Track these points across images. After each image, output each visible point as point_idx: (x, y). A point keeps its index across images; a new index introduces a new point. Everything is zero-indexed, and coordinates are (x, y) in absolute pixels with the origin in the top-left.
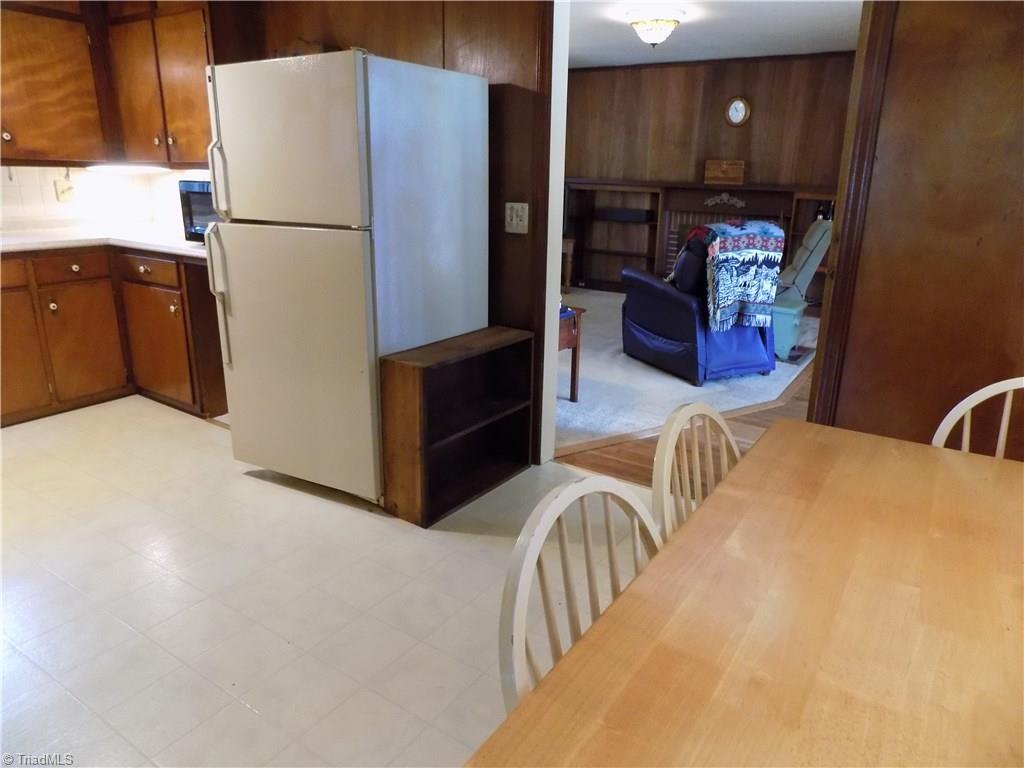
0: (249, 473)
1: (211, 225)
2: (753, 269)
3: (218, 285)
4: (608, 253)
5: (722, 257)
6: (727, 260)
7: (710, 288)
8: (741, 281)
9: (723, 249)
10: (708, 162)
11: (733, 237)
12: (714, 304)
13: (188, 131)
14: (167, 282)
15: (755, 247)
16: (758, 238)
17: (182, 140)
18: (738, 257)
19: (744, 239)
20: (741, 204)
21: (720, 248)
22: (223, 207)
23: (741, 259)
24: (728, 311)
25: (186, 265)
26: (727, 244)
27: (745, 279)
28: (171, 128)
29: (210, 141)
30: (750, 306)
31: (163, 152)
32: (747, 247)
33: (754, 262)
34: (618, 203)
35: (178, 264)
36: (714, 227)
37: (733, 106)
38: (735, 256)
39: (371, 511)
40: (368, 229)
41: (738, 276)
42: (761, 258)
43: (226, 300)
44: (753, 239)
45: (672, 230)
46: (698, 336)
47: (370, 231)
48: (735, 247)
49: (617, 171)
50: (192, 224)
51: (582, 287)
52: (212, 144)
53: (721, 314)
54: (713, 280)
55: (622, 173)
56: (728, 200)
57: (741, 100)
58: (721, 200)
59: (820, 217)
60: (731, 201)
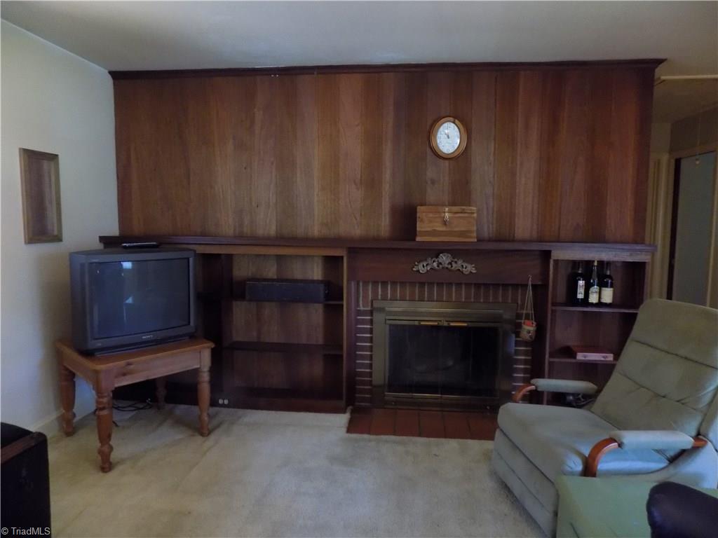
10: (420, 208)
20: (469, 268)
34: (271, 271)
37: (440, 130)
45: (362, 308)
49: (266, 223)
51: (223, 406)
55: (274, 228)
56: (450, 263)
57: (454, 123)
58: (440, 264)
59: (581, 283)
60: (454, 265)
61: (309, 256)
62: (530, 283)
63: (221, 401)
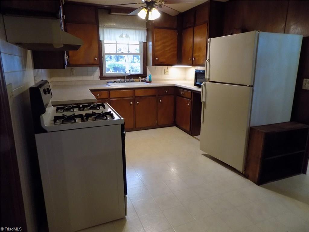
0: (203, 154)
1: (204, 82)
3: (203, 99)
13: (199, 56)
14: (188, 97)
17: (197, 58)
22: (208, 77)
25: (194, 93)
28: (194, 55)
29: (206, 59)
31: (191, 62)
35: (191, 92)
39: (240, 175)
40: (252, 86)
43: (205, 104)
47: (253, 87)
50: (197, 81)
52: (207, 60)
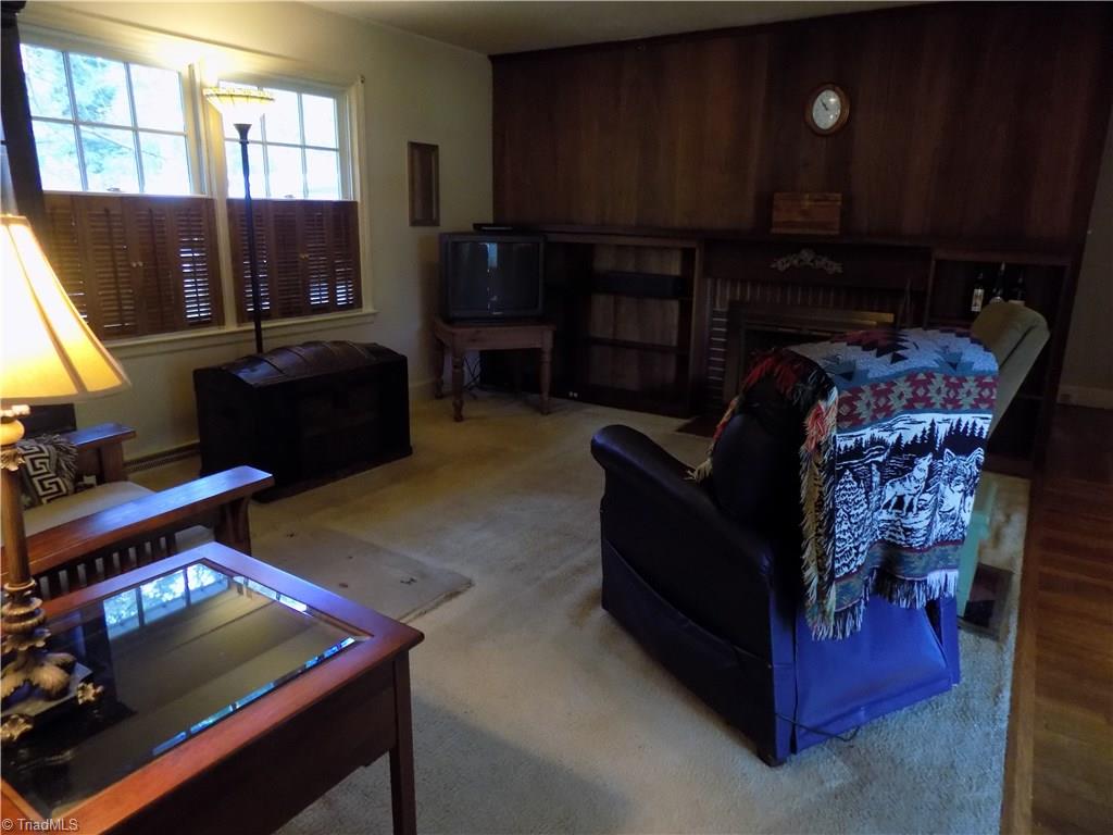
2: (924, 463)
4: (618, 345)
5: (845, 443)
6: (857, 452)
7: (809, 524)
8: (890, 493)
9: (849, 420)
10: (777, 195)
11: (874, 387)
12: (821, 569)
15: (929, 407)
16: (938, 382)
18: (885, 435)
19: (903, 387)
20: (835, 268)
21: (840, 418)
23: (892, 440)
24: (856, 583)
26: (860, 406)
27: (899, 489)
30: (914, 557)
32: (910, 407)
33: (925, 445)
36: (817, 353)
37: (818, 99)
38: (878, 434)
41: (882, 483)
42: (942, 431)
44: (926, 383)
45: (718, 309)
46: (775, 640)
48: (879, 410)
49: (628, 212)
51: (573, 398)
53: (839, 595)
54: (820, 505)
55: (635, 216)
56: (812, 261)
57: (834, 90)
58: (801, 261)
59: (980, 292)
60: (817, 263)
61: (666, 248)
62: (908, 288)
63: (571, 394)
